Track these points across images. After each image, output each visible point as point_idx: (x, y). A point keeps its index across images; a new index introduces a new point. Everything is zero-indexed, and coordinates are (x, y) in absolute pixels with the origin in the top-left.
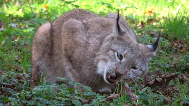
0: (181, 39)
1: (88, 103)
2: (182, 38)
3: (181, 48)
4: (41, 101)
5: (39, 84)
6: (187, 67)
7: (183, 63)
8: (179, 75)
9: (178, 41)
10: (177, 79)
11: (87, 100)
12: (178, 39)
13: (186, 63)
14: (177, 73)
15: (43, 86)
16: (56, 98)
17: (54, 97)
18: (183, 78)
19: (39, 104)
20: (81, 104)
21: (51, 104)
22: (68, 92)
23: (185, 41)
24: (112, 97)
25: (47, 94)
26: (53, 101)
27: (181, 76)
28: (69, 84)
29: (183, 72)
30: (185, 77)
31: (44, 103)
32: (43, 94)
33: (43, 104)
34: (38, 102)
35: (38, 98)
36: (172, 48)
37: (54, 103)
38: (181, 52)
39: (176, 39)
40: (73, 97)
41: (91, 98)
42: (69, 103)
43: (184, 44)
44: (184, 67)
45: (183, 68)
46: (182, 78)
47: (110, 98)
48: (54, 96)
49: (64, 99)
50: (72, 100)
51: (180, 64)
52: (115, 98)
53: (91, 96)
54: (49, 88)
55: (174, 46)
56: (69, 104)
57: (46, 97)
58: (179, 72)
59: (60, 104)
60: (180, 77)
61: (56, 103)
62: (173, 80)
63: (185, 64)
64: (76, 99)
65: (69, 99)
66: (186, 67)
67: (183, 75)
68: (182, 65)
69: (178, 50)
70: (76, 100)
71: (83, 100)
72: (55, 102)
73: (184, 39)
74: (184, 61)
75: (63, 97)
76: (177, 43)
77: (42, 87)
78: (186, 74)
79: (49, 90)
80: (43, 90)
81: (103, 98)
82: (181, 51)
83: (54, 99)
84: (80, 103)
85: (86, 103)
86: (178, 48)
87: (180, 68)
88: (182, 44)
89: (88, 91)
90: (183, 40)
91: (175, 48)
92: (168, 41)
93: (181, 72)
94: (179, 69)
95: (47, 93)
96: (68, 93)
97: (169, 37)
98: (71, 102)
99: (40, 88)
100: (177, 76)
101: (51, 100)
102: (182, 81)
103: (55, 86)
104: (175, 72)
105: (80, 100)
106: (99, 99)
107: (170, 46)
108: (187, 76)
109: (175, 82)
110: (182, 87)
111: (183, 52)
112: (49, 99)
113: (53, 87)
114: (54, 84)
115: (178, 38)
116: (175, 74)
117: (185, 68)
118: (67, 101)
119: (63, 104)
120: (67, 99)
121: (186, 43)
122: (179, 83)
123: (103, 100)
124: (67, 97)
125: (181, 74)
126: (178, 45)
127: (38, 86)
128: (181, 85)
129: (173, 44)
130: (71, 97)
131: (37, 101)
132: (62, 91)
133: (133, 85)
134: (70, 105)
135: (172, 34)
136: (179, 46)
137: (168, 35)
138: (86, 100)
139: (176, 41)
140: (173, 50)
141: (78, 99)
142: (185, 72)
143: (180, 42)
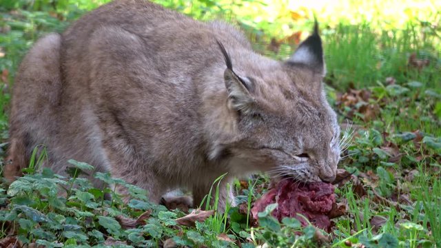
0: (364, 89)
1: (137, 227)
2: (366, 86)
3: (363, 109)
4: (27, 214)
5: (25, 172)
6: (374, 158)
7: (365, 146)
8: (353, 175)
9: (358, 92)
10: (348, 182)
11: (135, 221)
12: (357, 87)
13: (372, 149)
14: (349, 169)
15: (35, 178)
16: (63, 208)
17: (58, 207)
18: (362, 182)
19: (22, 220)
20: (120, 227)
21: (50, 221)
22: (92, 196)
23: (373, 93)
24: (194, 218)
25: (41, 197)
26: (56, 216)
27: (359, 177)
28: (96, 177)
29: (364, 168)
30: (365, 180)
31: (35, 218)
32: (34, 197)
33: (32, 220)
34: (19, 215)
35: (20, 207)
36: (342, 108)
37: (58, 222)
38: (361, 119)
39: (351, 86)
40: (103, 211)
41: (143, 216)
42: (93, 223)
43: (371, 100)
44: (366, 156)
45: (363, 159)
46: (359, 182)
47: (189, 218)
48: (59, 205)
49: (82, 213)
50: (99, 217)
51: (356, 147)
52: (201, 220)
53: (144, 211)
54: (49, 184)
55: (346, 103)
56: (91, 224)
57: (39, 204)
58: (354, 168)
59: (70, 223)
60: (355, 180)
61: (61, 221)
62: (337, 185)
63: (368, 149)
64: (108, 215)
65: (92, 215)
66: (370, 156)
67: (363, 174)
68: (362, 151)
69: (356, 113)
70: (109, 218)
71: (124, 218)
72: (61, 218)
73: (372, 89)
74: (367, 143)
75: (78, 207)
76: (355, 95)
77: (33, 180)
78: (368, 173)
79: (49, 190)
80: (35, 187)
81: (172, 218)
82: (363, 116)
83: (57, 211)
84: (117, 224)
85: (131, 227)
86: (355, 108)
87: (358, 158)
88: (365, 100)
89: (139, 199)
90: (369, 90)
91: (348, 109)
92: (333, 92)
93: (359, 168)
94: (354, 160)
95: (43, 194)
96: (92, 200)
97: (337, 80)
98: (97, 220)
99: (28, 183)
100: (347, 176)
101: (52, 213)
102: (360, 191)
103: (62, 182)
104: (345, 166)
105: (118, 219)
106: (163, 218)
107: (337, 103)
108: (372, 179)
109: (343, 189)
110: (358, 205)
111: (367, 120)
112: (48, 211)
113: (57, 183)
114: (60, 177)
115: (358, 84)
116: (344, 171)
117: (368, 160)
118: (88, 219)
119: (78, 224)
120: (89, 214)
121: (376, 98)
122: (350, 193)
123: (173, 223)
124: (89, 210)
125: (358, 172)
126: (357, 102)
127: (23, 176)
128: (356, 198)
129: (346, 97)
130: (99, 209)
131: (18, 212)
132: (79, 193)
133: (244, 190)
134: (94, 228)
135: (344, 74)
136: (359, 105)
137: (335, 76)
138: (131, 220)
139: (353, 91)
140: (344, 113)
141: (114, 214)
142: (367, 168)
143: (361, 95)
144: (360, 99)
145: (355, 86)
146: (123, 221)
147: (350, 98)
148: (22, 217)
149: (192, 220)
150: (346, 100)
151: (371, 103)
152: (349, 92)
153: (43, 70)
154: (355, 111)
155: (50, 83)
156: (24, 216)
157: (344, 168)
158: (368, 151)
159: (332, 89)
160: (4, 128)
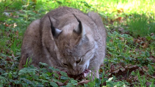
0: (143, 37)
1: (64, 86)
2: (144, 36)
3: (143, 44)
4: (25, 82)
5: (25, 67)
6: (147, 61)
7: (144, 57)
8: (139, 67)
9: (141, 38)
10: (138, 70)
11: (63, 84)
12: (141, 37)
13: (146, 58)
15: (28, 69)
16: (38, 79)
17: (36, 79)
18: (143, 70)
19: (23, 84)
20: (58, 86)
21: (33, 84)
23: (146, 39)
24: (84, 83)
25: (30, 75)
26: (35, 82)
27: (141, 68)
28: (49, 68)
29: (143, 65)
30: (144, 69)
31: (28, 83)
32: (27, 76)
33: (26, 83)
34: (22, 82)
35: (22, 79)
36: (136, 44)
37: (36, 84)
38: (142, 48)
39: (139, 36)
40: (52, 80)
41: (66, 82)
42: (48, 84)
43: (146, 41)
45: (143, 62)
46: (142, 70)
47: (82, 83)
48: (36, 78)
49: (44, 81)
50: (51, 82)
51: (140, 58)
52: (86, 83)
53: (66, 80)
54: (33, 71)
55: (137, 42)
56: (48, 85)
57: (29, 78)
58: (140, 65)
59: (40, 84)
60: (140, 69)
61: (37, 84)
62: (134, 71)
63: (145, 58)
64: (53, 82)
65: (48, 82)
66: (145, 61)
67: (143, 67)
68: (142, 59)
69: (141, 46)
70: (54, 83)
71: (59, 83)
73: (146, 37)
74: (144, 56)
75: (43, 79)
76: (140, 39)
77: (27, 69)
78: (145, 67)
79: (33, 73)
80: (28, 72)
81: (76, 83)
83: (36, 80)
84: (57, 85)
85: (62, 86)
86: (140, 44)
87: (141, 61)
88: (143, 41)
89: (64, 76)
90: (145, 38)
91: (137, 44)
92: (132, 38)
93: (141, 65)
94: (140, 62)
96: (48, 76)
97: (133, 34)
98: (49, 84)
99: (25, 70)
100: (137, 68)
101: (34, 81)
102: (142, 73)
103: (37, 70)
104: (137, 64)
105: (57, 83)
106: (73, 83)
107: (134, 42)
108: (146, 69)
109: (136, 72)
110: (141, 78)
111: (144, 48)
112: (32, 80)
113: (35, 71)
114: (36, 68)
115: (141, 35)
116: (136, 66)
117: (145, 62)
118: (46, 83)
119: (43, 85)
120: (47, 81)
121: (147, 40)
122: (139, 74)
123: (76, 84)
124: (47, 80)
125: (141, 66)
126: (141, 42)
128: (140, 75)
129: (137, 40)
130: (50, 80)
131: (22, 81)
132: (43, 74)
133: (101, 73)
134: (49, 86)
135: (136, 32)
137: (133, 33)
138: (62, 83)
139: (139, 38)
140: (136, 46)
141: (56, 81)
142: (144, 65)
143: (142, 39)
144: (142, 40)
145: (140, 36)
146: (58, 84)
147: (138, 40)
148: (23, 83)
149: (83, 83)
150: (137, 41)
151: (146, 42)
152: (138, 38)
153: (34, 32)
154: (140, 45)
155: (36, 37)
156: (24, 82)
157: (136, 65)
158: (145, 59)
159: (132, 37)
160: (17, 51)
